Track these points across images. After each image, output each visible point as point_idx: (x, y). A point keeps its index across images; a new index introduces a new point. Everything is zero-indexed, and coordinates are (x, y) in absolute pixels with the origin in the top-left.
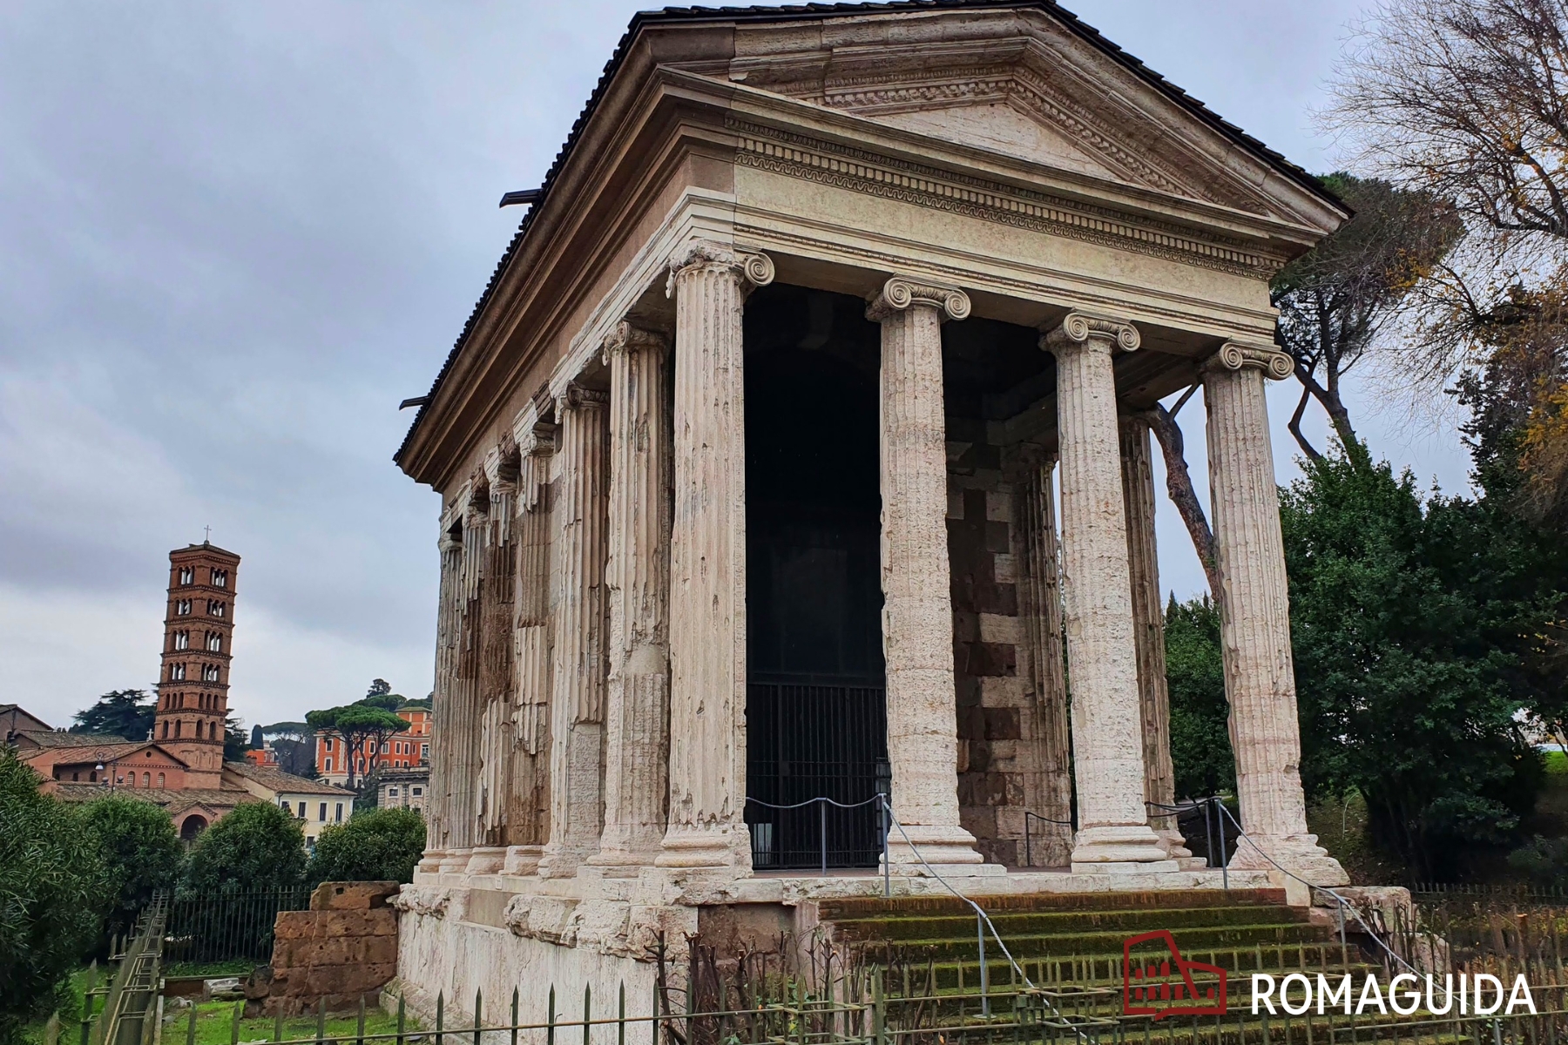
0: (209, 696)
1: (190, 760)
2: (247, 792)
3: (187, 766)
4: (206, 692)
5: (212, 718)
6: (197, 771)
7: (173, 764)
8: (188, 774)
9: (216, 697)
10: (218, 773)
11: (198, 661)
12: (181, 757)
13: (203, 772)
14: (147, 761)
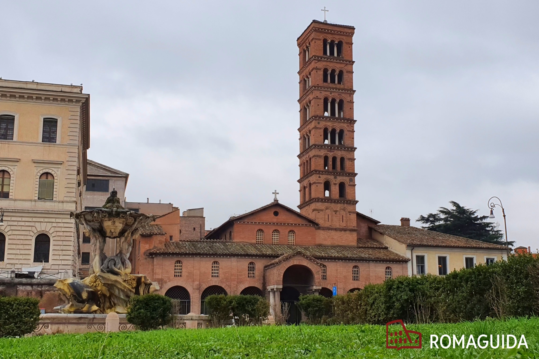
0: (334, 159)
1: (320, 218)
2: (387, 248)
3: (317, 225)
4: (330, 155)
5: (340, 179)
6: (329, 229)
7: (304, 222)
8: (319, 231)
9: (342, 159)
10: (352, 230)
11: (318, 126)
12: (312, 216)
13: (336, 229)
14: (275, 219)
